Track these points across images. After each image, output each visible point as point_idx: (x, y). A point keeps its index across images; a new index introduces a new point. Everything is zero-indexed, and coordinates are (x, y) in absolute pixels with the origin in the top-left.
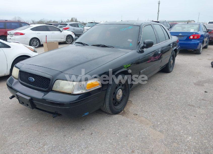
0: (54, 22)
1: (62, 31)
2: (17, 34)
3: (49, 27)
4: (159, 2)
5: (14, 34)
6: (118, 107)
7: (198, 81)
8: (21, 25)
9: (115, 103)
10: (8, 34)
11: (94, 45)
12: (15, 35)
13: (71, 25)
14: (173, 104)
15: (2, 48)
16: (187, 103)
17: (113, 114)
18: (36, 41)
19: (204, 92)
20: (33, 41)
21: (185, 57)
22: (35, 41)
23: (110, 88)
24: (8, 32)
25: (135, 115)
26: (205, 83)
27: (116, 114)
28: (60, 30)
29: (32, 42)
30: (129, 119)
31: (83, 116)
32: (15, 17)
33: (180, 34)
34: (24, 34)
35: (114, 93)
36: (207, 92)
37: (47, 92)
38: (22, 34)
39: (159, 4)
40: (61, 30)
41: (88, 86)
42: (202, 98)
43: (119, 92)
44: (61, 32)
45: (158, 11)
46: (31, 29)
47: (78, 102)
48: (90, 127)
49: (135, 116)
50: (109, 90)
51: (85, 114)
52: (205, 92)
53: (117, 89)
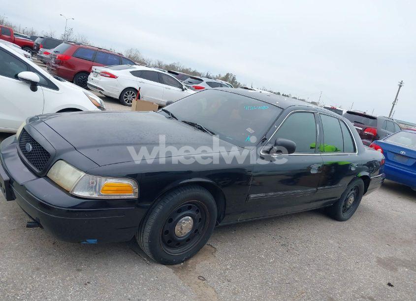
0: (183, 71)
1: (185, 89)
2: (104, 74)
3: (164, 77)
4: (401, 83)
5: (99, 73)
6: (176, 252)
7: (392, 257)
8: (121, 61)
9: (169, 242)
10: (92, 72)
11: (185, 122)
12: (102, 75)
13: (209, 84)
14: (295, 284)
15: (43, 87)
16: (330, 293)
17: (155, 262)
18: (133, 95)
19: (385, 284)
20: (128, 93)
21: (400, 201)
22: (131, 93)
23: (161, 207)
24: (94, 68)
25: (202, 279)
26: (404, 266)
27: (164, 265)
28: (181, 87)
29: (126, 95)
30: (181, 283)
31: (84, 244)
32: (132, 49)
33: (402, 152)
34: (117, 77)
35: (171, 220)
36: (392, 286)
37: (38, 176)
38: (112, 76)
39: (400, 86)
40: (184, 87)
41: (106, 188)
42: (372, 294)
43: (184, 223)
44: (183, 90)
45: (395, 101)
46: (131, 72)
47: (76, 211)
48: (96, 270)
49: (199, 281)
50: (158, 211)
51: (87, 240)
52: (389, 284)
53: (181, 214)
